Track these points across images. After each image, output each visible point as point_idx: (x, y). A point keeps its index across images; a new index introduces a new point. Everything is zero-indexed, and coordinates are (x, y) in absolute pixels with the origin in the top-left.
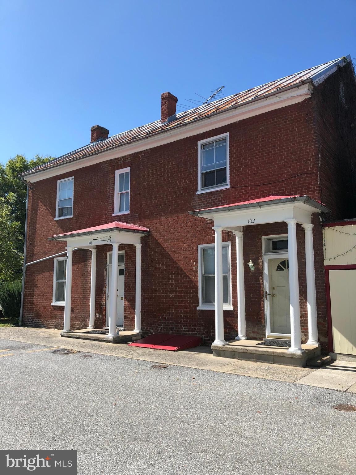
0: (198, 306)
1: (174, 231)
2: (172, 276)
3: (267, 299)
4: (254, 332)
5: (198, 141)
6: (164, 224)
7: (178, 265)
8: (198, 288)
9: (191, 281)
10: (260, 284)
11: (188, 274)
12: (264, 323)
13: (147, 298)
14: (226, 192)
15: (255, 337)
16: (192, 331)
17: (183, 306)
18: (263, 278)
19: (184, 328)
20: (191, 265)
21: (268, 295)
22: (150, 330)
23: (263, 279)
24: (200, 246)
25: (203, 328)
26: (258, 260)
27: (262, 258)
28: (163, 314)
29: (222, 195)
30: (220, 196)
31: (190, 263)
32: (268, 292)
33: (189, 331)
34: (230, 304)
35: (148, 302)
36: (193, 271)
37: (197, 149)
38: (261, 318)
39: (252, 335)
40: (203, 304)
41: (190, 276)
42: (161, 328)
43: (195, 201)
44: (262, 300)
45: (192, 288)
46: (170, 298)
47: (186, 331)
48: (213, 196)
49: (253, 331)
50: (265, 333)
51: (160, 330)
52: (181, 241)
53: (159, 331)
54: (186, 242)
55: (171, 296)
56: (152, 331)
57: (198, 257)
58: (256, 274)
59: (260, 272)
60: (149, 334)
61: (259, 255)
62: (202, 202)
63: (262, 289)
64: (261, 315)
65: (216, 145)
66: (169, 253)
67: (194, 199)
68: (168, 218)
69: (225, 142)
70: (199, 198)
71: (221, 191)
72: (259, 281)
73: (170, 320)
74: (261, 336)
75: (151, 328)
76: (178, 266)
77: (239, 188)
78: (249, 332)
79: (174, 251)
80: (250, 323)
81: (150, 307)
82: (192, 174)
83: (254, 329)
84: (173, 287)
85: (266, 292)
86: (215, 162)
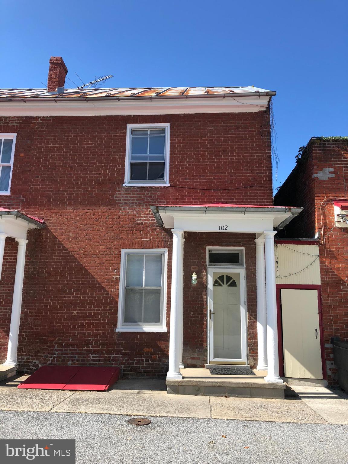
0: (116, 327)
1: (85, 228)
2: (78, 287)
3: (210, 318)
4: (193, 358)
5: (127, 124)
6: (69, 217)
7: (89, 272)
8: (117, 304)
9: (108, 294)
10: (203, 301)
11: (103, 285)
12: (206, 347)
13: (31, 316)
14: (164, 190)
15: (194, 364)
16: (105, 360)
17: (93, 327)
18: (206, 293)
19: (93, 357)
20: (109, 274)
21: (213, 313)
22: (34, 361)
23: (206, 295)
24: (124, 251)
25: (122, 355)
26: (202, 273)
27: (206, 271)
28: (58, 338)
29: (158, 193)
30: (156, 193)
31: (109, 271)
32: (212, 310)
33: (99, 361)
34: (162, 324)
35: (32, 321)
36: (112, 282)
37: (125, 133)
38: (202, 341)
39: (190, 362)
40: (123, 325)
41: (108, 288)
42: (54, 358)
43: (120, 194)
44: (205, 319)
45: (109, 304)
46: (72, 316)
47: (96, 360)
48: (147, 192)
49: (192, 356)
50: (207, 358)
51: (52, 360)
52: (95, 242)
53: (50, 362)
54: (102, 243)
55: (74, 314)
56: (37, 362)
57: (120, 264)
58: (199, 289)
59: (202, 286)
60: (31, 367)
61: (203, 267)
62: (130, 197)
63: (205, 306)
64: (203, 338)
65: (150, 134)
66: (76, 256)
67: (119, 191)
68: (76, 209)
69: (164, 133)
70: (126, 191)
71: (158, 188)
72: (202, 297)
73: (69, 347)
74: (201, 362)
75: (36, 358)
76: (87, 274)
77: (180, 189)
78: (187, 358)
79: (83, 254)
80: (188, 347)
81: (36, 329)
82: (117, 161)
83: (192, 354)
84: (79, 301)
85: (210, 311)
86: (148, 153)
